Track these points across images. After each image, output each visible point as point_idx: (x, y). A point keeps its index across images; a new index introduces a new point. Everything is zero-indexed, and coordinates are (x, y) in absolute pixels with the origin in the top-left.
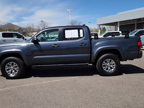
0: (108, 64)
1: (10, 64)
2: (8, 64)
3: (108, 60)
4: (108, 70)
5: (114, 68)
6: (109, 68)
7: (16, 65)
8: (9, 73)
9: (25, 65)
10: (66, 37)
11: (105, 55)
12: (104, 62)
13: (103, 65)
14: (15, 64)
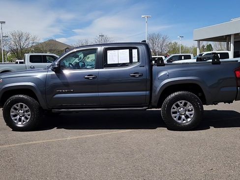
0: (182, 109)
1: (17, 106)
2: (15, 106)
3: (181, 103)
4: (182, 119)
5: (192, 116)
6: (183, 116)
7: (28, 108)
8: (16, 122)
9: (40, 108)
10: (109, 62)
11: (176, 94)
12: (174, 106)
13: (172, 110)
14: (26, 107)
